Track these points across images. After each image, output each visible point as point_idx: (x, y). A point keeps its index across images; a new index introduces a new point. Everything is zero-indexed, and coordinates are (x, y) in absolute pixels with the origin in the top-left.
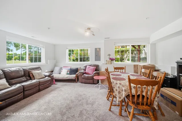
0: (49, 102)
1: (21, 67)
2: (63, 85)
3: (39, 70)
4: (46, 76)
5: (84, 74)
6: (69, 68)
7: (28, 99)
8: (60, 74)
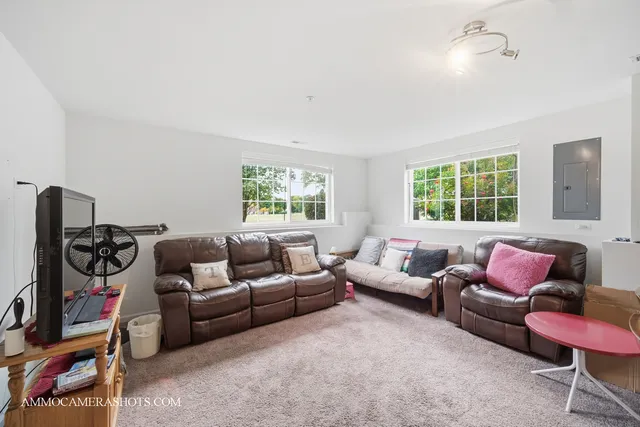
0: (297, 370)
1: (267, 232)
2: (375, 313)
3: (307, 245)
4: (323, 268)
5: (474, 287)
6: (412, 246)
7: (262, 330)
8: (377, 264)
